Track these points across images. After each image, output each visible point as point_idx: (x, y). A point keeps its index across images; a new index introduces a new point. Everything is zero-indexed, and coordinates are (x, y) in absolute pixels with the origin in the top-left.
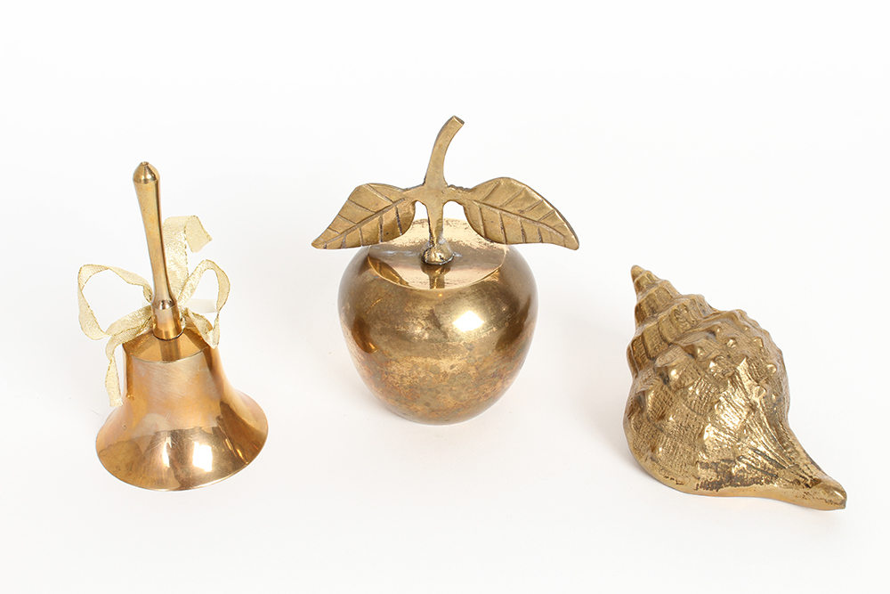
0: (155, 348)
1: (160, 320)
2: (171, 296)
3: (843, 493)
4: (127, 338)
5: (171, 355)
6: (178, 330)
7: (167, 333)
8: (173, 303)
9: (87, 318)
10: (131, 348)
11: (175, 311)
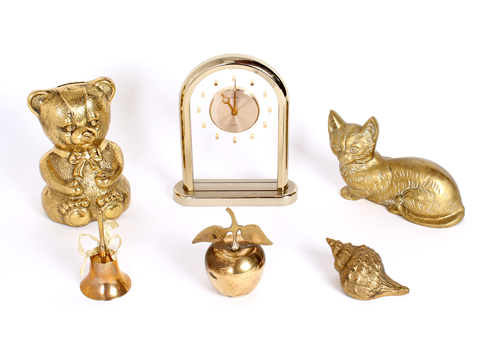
0: (99, 259)
1: (101, 251)
2: (105, 245)
3: (408, 289)
4: (91, 255)
5: (104, 261)
6: (106, 255)
7: (103, 255)
8: (105, 246)
9: (81, 249)
10: (92, 258)
11: (105, 249)
